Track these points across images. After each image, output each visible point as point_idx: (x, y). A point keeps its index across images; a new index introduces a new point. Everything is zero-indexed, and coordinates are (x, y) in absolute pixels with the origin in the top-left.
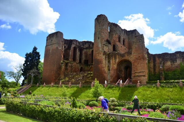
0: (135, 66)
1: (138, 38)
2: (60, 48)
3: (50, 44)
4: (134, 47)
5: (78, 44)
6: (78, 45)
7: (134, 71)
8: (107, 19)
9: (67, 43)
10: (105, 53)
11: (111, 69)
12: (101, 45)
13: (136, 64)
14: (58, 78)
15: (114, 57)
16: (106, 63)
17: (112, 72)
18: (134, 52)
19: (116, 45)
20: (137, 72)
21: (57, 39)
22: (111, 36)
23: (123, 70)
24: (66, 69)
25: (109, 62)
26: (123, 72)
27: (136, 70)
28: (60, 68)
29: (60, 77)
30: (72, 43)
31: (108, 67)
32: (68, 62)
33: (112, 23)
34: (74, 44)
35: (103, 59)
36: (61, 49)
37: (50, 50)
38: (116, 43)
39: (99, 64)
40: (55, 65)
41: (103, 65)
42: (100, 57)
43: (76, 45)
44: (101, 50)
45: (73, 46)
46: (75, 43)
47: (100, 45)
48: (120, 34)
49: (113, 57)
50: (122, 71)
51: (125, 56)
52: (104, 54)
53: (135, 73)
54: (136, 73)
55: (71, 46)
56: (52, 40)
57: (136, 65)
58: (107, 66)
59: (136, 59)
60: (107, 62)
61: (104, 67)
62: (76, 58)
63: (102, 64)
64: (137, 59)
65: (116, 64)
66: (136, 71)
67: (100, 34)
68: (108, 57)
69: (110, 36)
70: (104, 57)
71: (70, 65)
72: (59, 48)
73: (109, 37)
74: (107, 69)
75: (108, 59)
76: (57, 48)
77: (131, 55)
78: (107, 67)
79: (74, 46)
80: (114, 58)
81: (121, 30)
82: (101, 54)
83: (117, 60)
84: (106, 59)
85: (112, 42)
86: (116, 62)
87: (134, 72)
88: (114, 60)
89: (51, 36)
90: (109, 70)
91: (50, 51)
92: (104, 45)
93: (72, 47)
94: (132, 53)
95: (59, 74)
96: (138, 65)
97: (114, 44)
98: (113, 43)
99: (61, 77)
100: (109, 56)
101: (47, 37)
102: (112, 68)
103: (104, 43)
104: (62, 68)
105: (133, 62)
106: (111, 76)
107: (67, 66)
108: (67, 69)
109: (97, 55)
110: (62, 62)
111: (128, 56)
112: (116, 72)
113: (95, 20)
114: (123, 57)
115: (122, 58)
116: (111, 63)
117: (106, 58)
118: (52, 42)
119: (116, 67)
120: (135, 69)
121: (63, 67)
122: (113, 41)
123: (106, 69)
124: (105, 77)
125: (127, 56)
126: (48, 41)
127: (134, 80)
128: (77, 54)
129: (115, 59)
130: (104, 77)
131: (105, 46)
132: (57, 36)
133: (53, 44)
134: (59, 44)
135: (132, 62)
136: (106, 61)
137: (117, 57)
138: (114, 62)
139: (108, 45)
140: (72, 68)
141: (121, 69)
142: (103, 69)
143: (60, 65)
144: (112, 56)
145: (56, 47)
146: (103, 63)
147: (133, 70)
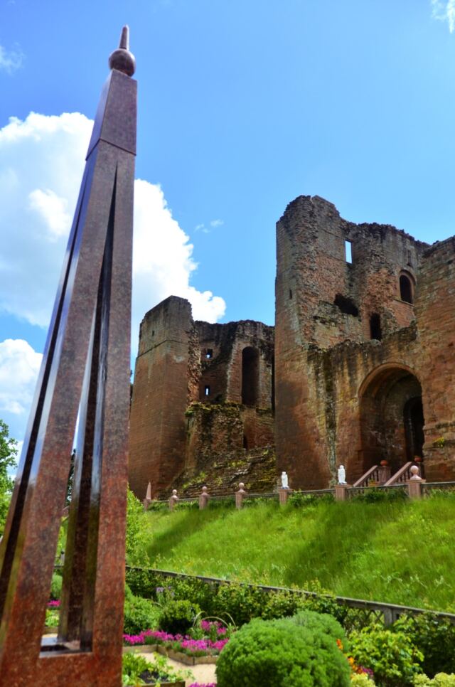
0: (434, 395)
1: (439, 259)
2: (181, 359)
3: (148, 348)
4: (425, 305)
5: (262, 337)
6: (261, 341)
7: (434, 420)
8: (337, 214)
9: (218, 337)
10: (313, 353)
11: (337, 419)
12: (300, 321)
13: (437, 384)
14: (175, 478)
15: (345, 363)
16: (318, 396)
17: (343, 433)
18: (428, 328)
19: (382, 316)
20: (445, 425)
21: (167, 324)
22: (357, 280)
23: (399, 421)
24: (207, 438)
25: (330, 389)
26: (399, 431)
27: (442, 417)
28: (183, 434)
29: (183, 474)
30: (234, 336)
31: (328, 411)
32: (213, 410)
33: (364, 225)
34: (242, 336)
35: (306, 378)
36: (182, 363)
37: (147, 369)
38: (384, 305)
39: (297, 405)
40: (161, 425)
41: (308, 403)
42: (298, 371)
43: (254, 341)
44: (300, 343)
45: (239, 346)
46: (247, 333)
47: (297, 321)
48: (409, 265)
49: (342, 367)
50: (395, 426)
51: (387, 354)
52: (309, 359)
53: (439, 427)
54: (444, 429)
55: (232, 348)
56: (153, 332)
57: (440, 387)
58: (323, 407)
59: (436, 359)
60: (322, 391)
61: (312, 416)
62: (258, 390)
63: (305, 400)
64: (441, 357)
65: (356, 396)
66: (442, 421)
67: (294, 277)
68: (325, 369)
69: (352, 280)
70: (311, 370)
71: (220, 418)
72: (175, 357)
73: (351, 285)
74: (324, 420)
75: (326, 377)
76: (168, 358)
77: (413, 343)
78: (322, 414)
79: (243, 346)
80: (346, 371)
81: (412, 248)
82: (299, 360)
83: (360, 377)
84: (317, 379)
85: (362, 303)
86: (355, 386)
87: (433, 425)
88: (348, 378)
89: (150, 317)
90: (332, 425)
91: (147, 372)
92: (316, 318)
93: (234, 351)
94: (419, 333)
95: (180, 461)
96: (446, 387)
97: (373, 310)
98: (368, 307)
99: (187, 470)
100: (328, 363)
101: (141, 325)
102: (342, 415)
103: (316, 313)
104: (189, 435)
105: (426, 375)
106: (340, 453)
107: (211, 426)
108: (210, 436)
109: (288, 365)
110: (189, 410)
111: (400, 349)
112: (357, 429)
113: (277, 223)
114: (380, 360)
115: (377, 364)
116: (339, 391)
117: (317, 373)
118: (155, 337)
119: (356, 410)
120: (437, 412)
121: (194, 430)
122: (368, 298)
123: (320, 423)
124: (316, 458)
125: (395, 352)
126: (144, 337)
127: (432, 468)
128: (261, 376)
129: (350, 375)
130: (313, 460)
131: (323, 322)
132: (167, 315)
133: (156, 346)
134: (173, 342)
135: (422, 375)
136: (318, 386)
137: (360, 361)
138: (348, 388)
139: (340, 320)
140: (234, 431)
141: (388, 418)
142: (308, 424)
143: (182, 424)
144: (339, 361)
145: (164, 354)
146: (310, 396)
147: (426, 416)
